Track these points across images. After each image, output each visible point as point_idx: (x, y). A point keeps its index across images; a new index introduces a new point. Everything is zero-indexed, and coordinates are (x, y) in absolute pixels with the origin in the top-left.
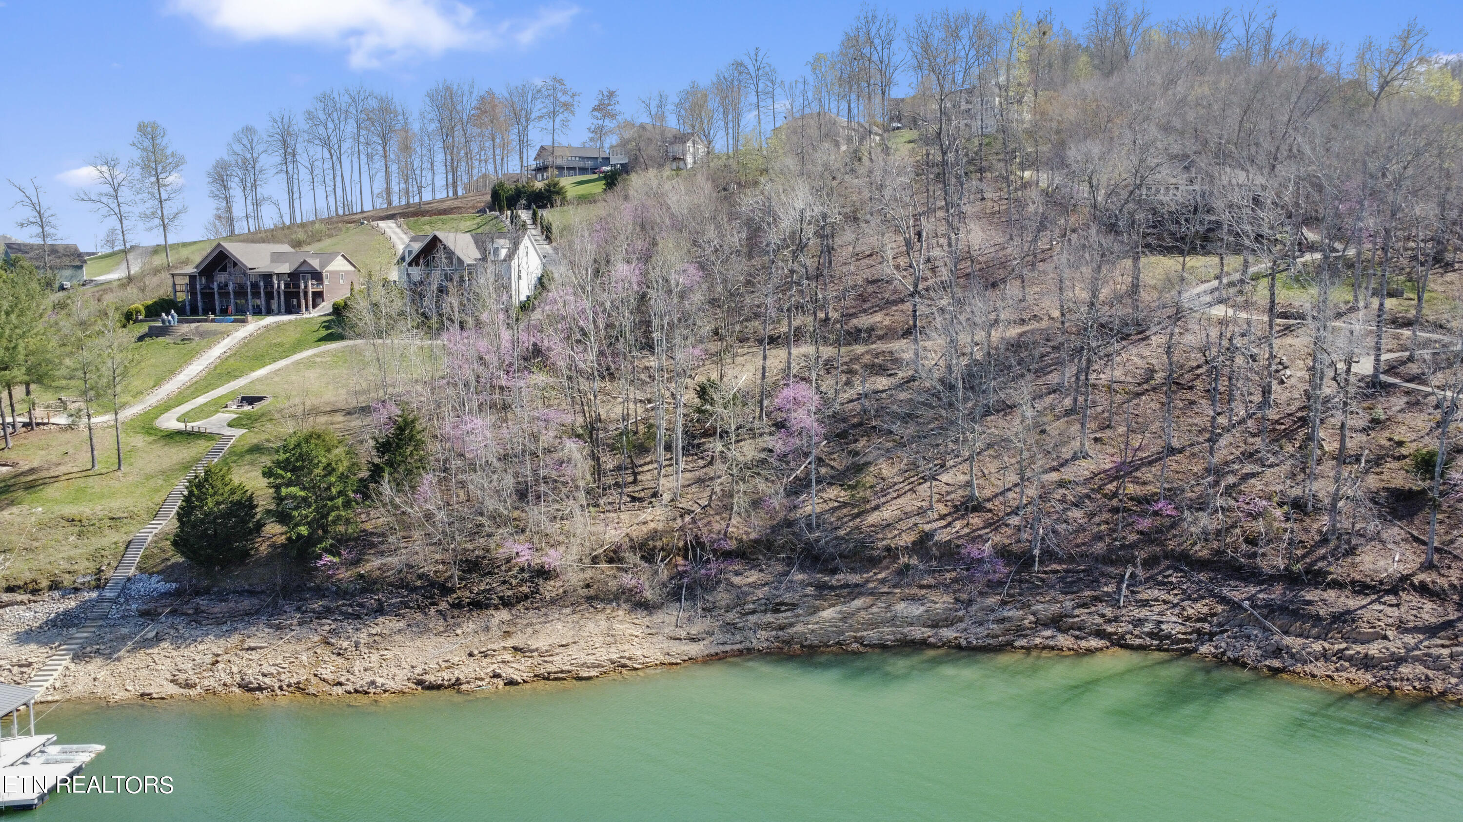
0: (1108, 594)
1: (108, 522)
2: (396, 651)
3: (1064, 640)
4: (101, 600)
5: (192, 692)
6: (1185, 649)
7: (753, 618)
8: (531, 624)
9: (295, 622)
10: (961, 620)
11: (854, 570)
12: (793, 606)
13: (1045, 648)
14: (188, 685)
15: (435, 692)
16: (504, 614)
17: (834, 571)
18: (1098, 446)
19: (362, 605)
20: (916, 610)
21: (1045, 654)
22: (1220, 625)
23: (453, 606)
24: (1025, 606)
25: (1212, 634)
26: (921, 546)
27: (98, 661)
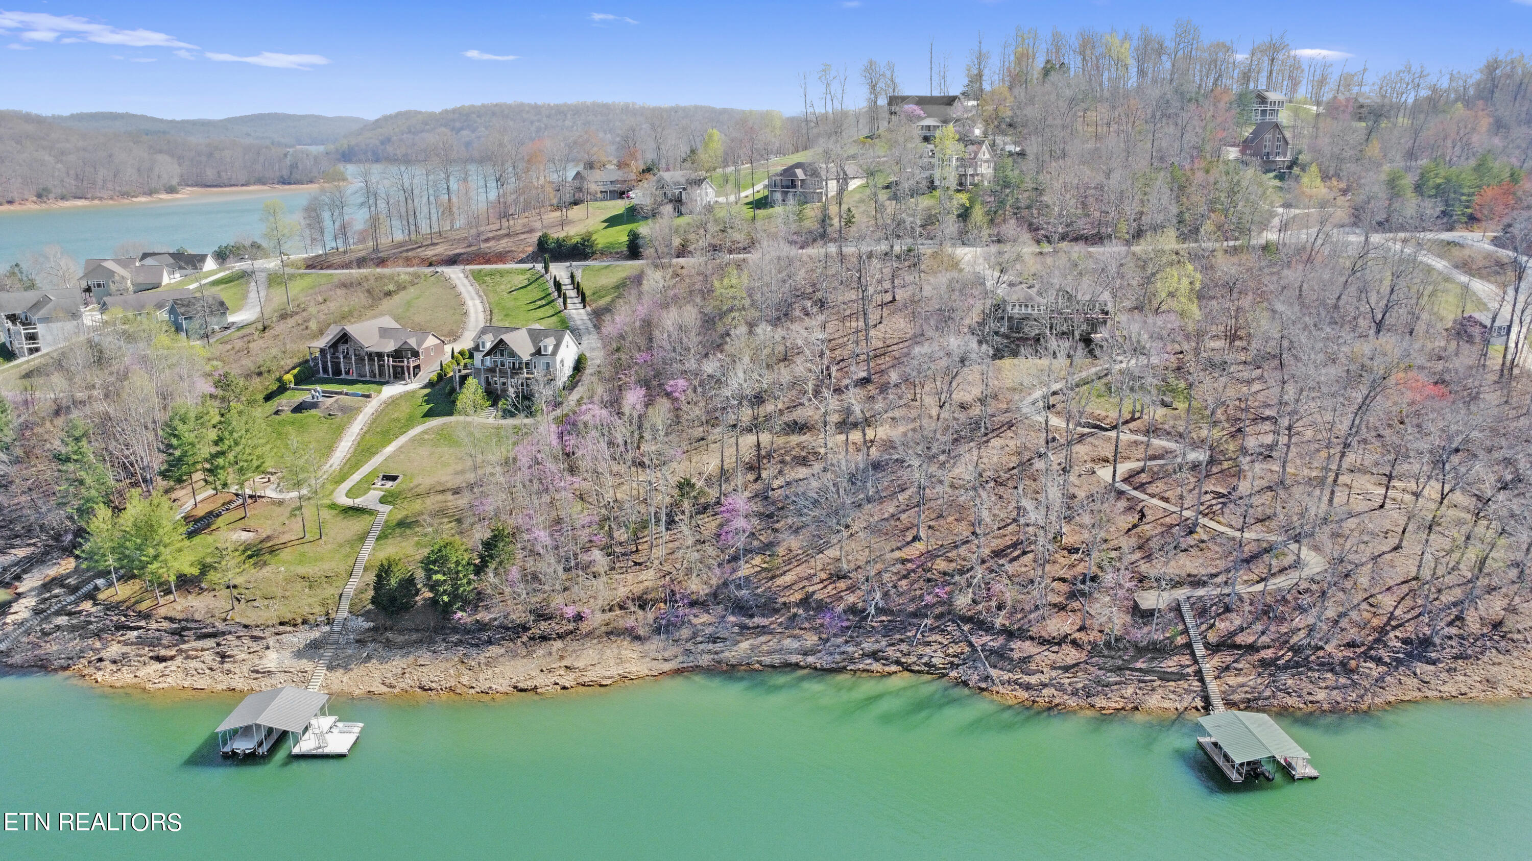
0: (909, 637)
1: (325, 580)
2: (501, 668)
3: (877, 666)
4: (332, 632)
5: (395, 691)
6: (942, 674)
7: (701, 647)
8: (574, 651)
9: (443, 648)
10: (820, 651)
11: (763, 616)
12: (725, 639)
13: (864, 671)
15: (523, 694)
16: (559, 644)
17: (752, 616)
18: (930, 532)
19: (479, 639)
20: (796, 645)
21: (865, 674)
22: (964, 659)
23: (531, 639)
24: (858, 644)
25: (958, 665)
26: (805, 602)
27: (341, 671)
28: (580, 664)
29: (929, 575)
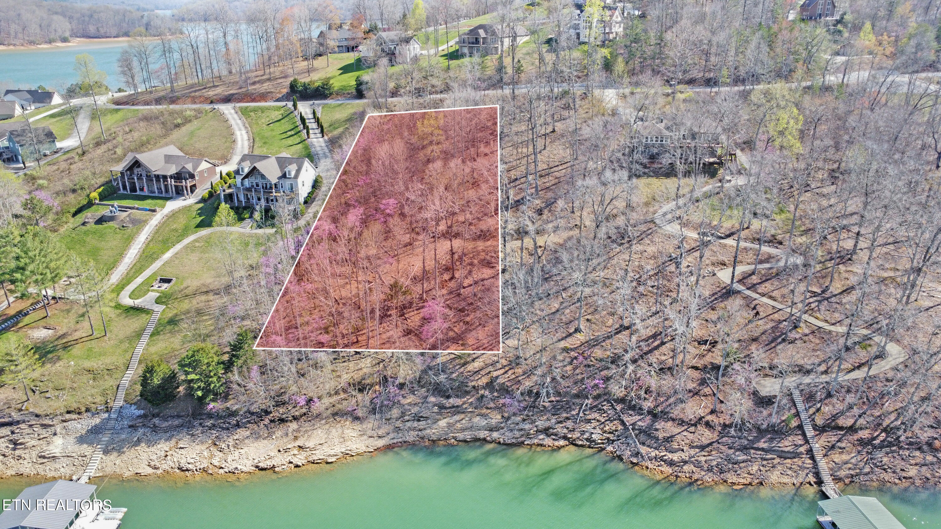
0: (573, 416)
1: (107, 372)
2: (246, 449)
3: (548, 441)
4: (109, 419)
5: (159, 472)
6: (601, 447)
7: (409, 424)
8: (306, 431)
9: (199, 431)
10: (503, 428)
11: (457, 396)
12: (427, 418)
13: (538, 445)
14: (156, 468)
15: (264, 472)
16: (294, 425)
17: (448, 397)
18: (588, 324)
19: (229, 423)
20: (484, 423)
21: (539, 449)
22: (618, 436)
23: (272, 421)
24: (533, 422)
25: (613, 441)
26: (490, 385)
27: (115, 454)
28: (310, 444)
29: (588, 362)
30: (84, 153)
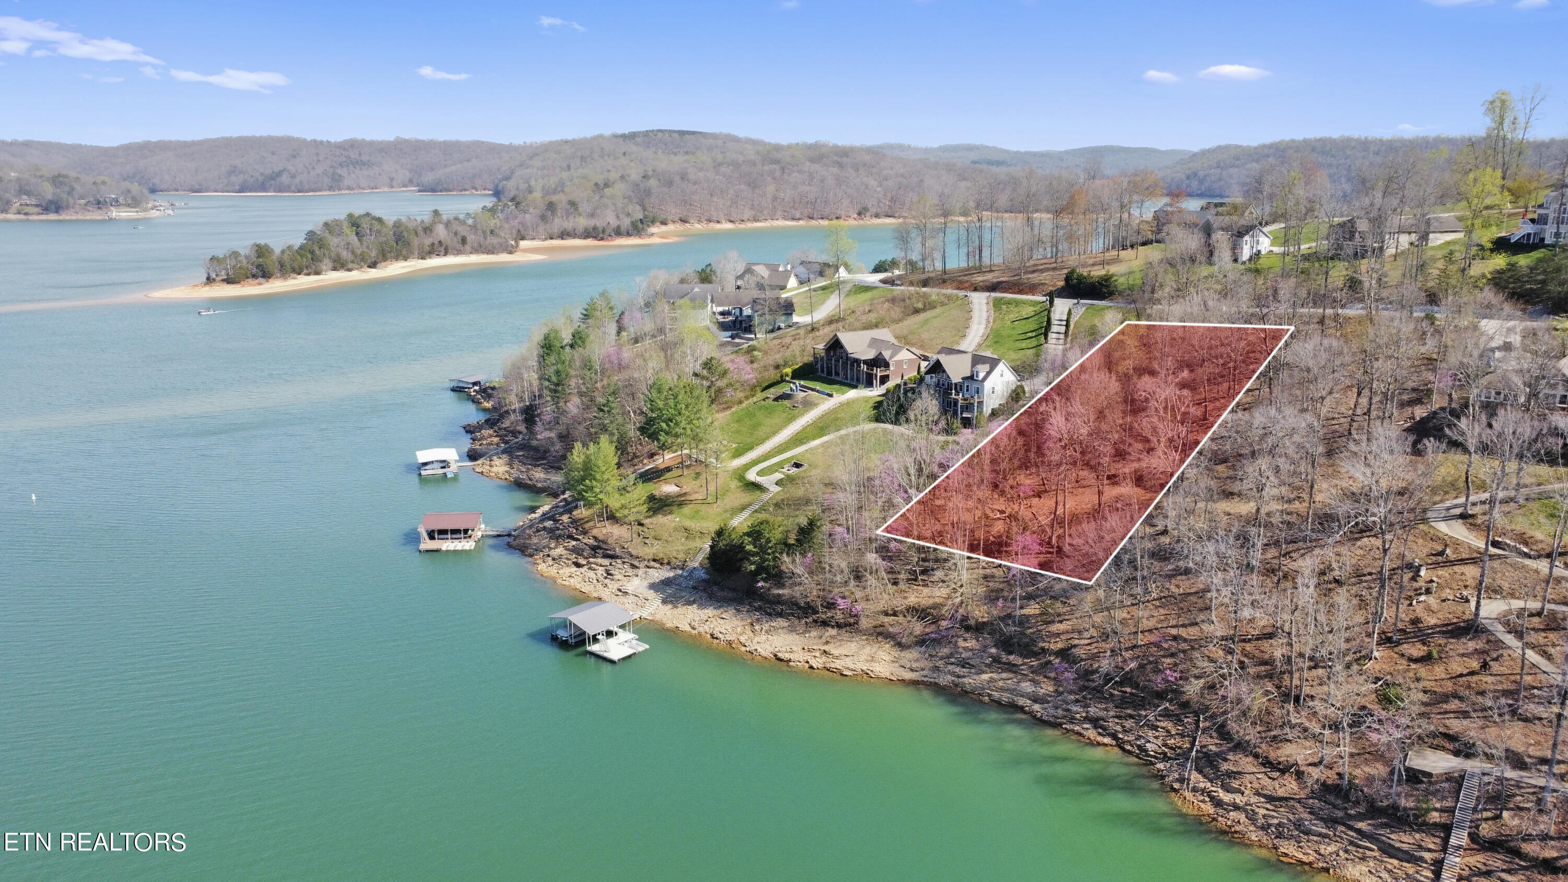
0: (1140, 716)
1: (698, 535)
2: (776, 637)
3: (1091, 733)
4: (681, 576)
5: (694, 632)
6: (1150, 761)
7: (950, 667)
8: (841, 640)
9: (745, 609)
10: (1048, 702)
11: (1021, 655)
12: (973, 666)
13: (1077, 733)
14: (694, 628)
15: (778, 661)
16: (833, 632)
17: (1010, 653)
19: (774, 610)
20: (1031, 689)
21: (1074, 737)
22: (1179, 755)
23: (815, 621)
24: (1086, 706)
25: (1170, 758)
26: (1064, 654)
27: (670, 606)
28: (836, 652)
30: (813, 330)
